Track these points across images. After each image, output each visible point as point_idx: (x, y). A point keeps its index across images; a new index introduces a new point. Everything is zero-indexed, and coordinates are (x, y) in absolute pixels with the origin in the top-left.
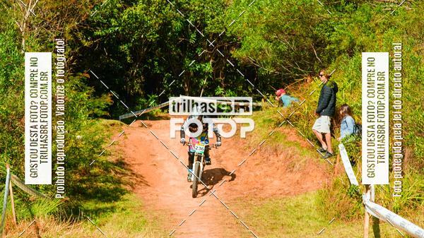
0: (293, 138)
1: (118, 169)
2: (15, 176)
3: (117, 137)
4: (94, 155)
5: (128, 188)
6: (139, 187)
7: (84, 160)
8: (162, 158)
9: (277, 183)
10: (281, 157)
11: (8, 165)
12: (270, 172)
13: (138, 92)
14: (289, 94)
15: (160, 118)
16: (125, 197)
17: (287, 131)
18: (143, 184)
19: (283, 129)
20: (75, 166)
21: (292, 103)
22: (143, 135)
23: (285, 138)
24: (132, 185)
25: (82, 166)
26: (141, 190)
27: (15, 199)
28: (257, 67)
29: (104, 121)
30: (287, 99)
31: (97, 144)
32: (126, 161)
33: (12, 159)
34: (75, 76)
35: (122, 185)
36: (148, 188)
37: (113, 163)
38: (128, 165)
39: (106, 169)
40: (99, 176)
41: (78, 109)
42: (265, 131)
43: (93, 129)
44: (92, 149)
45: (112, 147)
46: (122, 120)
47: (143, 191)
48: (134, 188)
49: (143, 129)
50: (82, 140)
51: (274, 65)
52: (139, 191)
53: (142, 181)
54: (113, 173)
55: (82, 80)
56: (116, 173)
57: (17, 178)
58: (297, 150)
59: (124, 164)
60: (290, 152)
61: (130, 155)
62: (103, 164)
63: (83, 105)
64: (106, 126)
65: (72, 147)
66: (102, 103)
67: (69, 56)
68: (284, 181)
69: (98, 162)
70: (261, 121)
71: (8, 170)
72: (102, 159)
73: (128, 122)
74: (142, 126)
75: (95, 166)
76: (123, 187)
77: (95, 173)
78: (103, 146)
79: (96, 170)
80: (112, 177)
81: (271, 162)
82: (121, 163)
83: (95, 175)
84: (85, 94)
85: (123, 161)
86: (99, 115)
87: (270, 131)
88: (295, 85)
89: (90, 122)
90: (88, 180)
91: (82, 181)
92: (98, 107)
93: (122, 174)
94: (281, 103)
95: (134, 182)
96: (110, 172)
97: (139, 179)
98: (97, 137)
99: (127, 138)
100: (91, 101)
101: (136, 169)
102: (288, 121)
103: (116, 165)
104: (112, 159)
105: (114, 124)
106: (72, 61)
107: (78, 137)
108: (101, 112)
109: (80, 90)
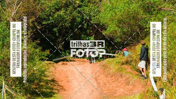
0: (129, 70)
1: (52, 83)
2: (7, 86)
3: (52, 69)
4: (42, 77)
5: (56, 91)
6: (62, 91)
7: (37, 79)
8: (72, 79)
9: (122, 90)
10: (124, 78)
11: (3, 81)
12: (119, 85)
13: (61, 49)
14: (127, 51)
15: (71, 61)
16: (55, 95)
17: (126, 67)
18: (63, 90)
19: (125, 66)
20: (33, 82)
21: (129, 55)
22: (63, 68)
23: (126, 70)
24: (58, 90)
25: (36, 81)
26: (62, 92)
27: (6, 96)
28: (113, 39)
29: (46, 62)
30: (127, 53)
31: (43, 72)
32: (55, 80)
33: (5, 78)
34: (33, 42)
35: (54, 90)
36: (65, 92)
37: (50, 81)
38: (56, 81)
39: (47, 83)
40: (43, 86)
41: (35, 56)
42: (117, 67)
43: (41, 65)
44: (40, 74)
45: (50, 73)
46: (54, 62)
47: (63, 93)
48: (59, 92)
49: (63, 66)
50: (36, 70)
51: (121, 38)
52: (61, 93)
53: (62, 88)
54: (50, 85)
55: (37, 44)
56: (51, 85)
57: (7, 87)
58: (131, 75)
59: (55, 81)
60: (128, 76)
61: (57, 77)
62: (45, 81)
63: (37, 54)
64: (47, 64)
65: (32, 73)
66: (45, 54)
67: (31, 33)
68: (125, 89)
69: (43, 80)
70: (115, 63)
71: (4, 83)
72: (45, 78)
73: (57, 62)
74: (63, 64)
75: (42, 81)
76: (54, 91)
77: (42, 85)
78: (46, 73)
79: (42, 84)
80: (49, 87)
81: (119, 81)
82: (53, 81)
83: (42, 86)
84: (38, 50)
85: (54, 80)
86: (44, 59)
87: (119, 67)
88: (130, 47)
89: (40, 62)
90: (39, 88)
91: (36, 88)
92: (44, 56)
93: (54, 85)
94: (124, 54)
95: (59, 89)
96: (48, 84)
97: (61, 88)
98: (43, 69)
99: (56, 69)
100: (40, 53)
101: (60, 83)
102: (127, 62)
103: (51, 81)
104: (49, 79)
105: (50, 63)
106: (32, 35)
107: (35, 68)
108: (45, 58)
109: (36, 48)
